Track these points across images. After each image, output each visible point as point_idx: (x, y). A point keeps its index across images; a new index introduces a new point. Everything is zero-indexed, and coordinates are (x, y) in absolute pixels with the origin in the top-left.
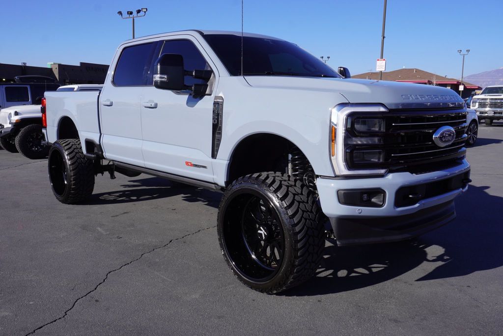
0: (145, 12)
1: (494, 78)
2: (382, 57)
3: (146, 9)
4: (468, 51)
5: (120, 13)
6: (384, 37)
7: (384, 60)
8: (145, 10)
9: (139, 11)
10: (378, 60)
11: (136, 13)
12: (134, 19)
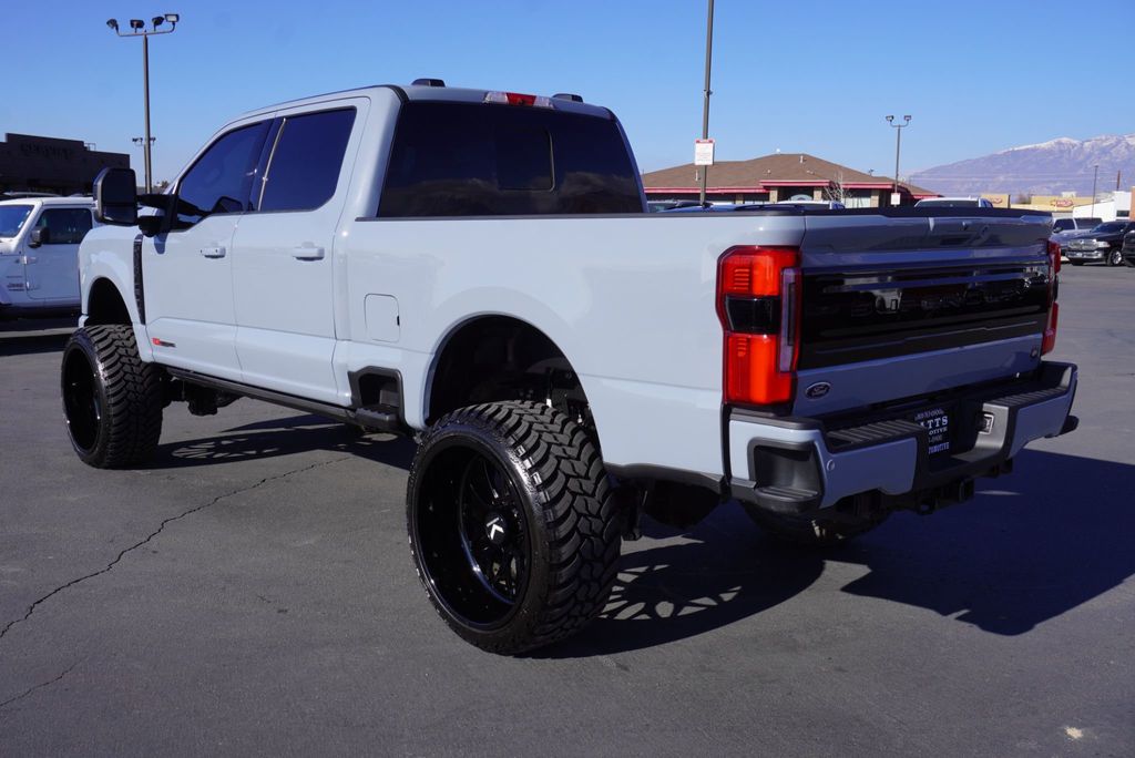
0: (174, 23)
1: (985, 175)
2: (706, 136)
3: (177, 16)
4: (908, 118)
5: (113, 23)
6: (709, 93)
7: (711, 142)
8: (174, 19)
9: (158, 21)
10: (698, 142)
11: (152, 24)
12: (146, 40)
